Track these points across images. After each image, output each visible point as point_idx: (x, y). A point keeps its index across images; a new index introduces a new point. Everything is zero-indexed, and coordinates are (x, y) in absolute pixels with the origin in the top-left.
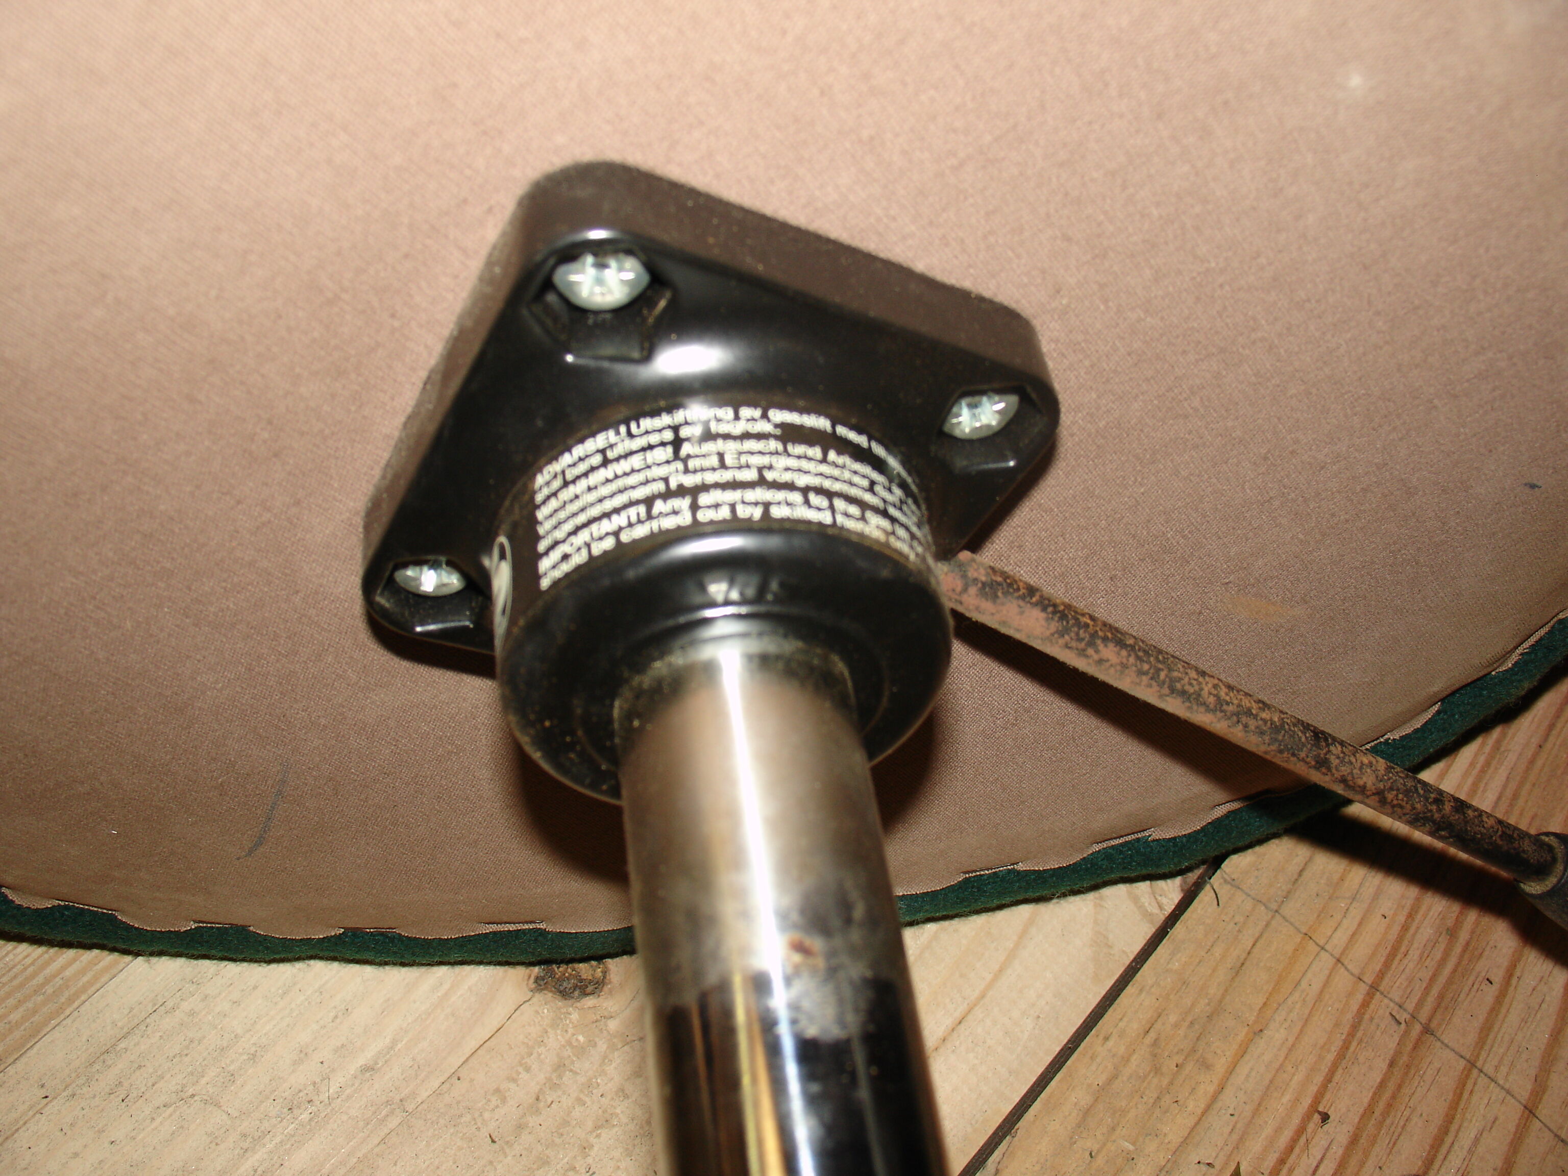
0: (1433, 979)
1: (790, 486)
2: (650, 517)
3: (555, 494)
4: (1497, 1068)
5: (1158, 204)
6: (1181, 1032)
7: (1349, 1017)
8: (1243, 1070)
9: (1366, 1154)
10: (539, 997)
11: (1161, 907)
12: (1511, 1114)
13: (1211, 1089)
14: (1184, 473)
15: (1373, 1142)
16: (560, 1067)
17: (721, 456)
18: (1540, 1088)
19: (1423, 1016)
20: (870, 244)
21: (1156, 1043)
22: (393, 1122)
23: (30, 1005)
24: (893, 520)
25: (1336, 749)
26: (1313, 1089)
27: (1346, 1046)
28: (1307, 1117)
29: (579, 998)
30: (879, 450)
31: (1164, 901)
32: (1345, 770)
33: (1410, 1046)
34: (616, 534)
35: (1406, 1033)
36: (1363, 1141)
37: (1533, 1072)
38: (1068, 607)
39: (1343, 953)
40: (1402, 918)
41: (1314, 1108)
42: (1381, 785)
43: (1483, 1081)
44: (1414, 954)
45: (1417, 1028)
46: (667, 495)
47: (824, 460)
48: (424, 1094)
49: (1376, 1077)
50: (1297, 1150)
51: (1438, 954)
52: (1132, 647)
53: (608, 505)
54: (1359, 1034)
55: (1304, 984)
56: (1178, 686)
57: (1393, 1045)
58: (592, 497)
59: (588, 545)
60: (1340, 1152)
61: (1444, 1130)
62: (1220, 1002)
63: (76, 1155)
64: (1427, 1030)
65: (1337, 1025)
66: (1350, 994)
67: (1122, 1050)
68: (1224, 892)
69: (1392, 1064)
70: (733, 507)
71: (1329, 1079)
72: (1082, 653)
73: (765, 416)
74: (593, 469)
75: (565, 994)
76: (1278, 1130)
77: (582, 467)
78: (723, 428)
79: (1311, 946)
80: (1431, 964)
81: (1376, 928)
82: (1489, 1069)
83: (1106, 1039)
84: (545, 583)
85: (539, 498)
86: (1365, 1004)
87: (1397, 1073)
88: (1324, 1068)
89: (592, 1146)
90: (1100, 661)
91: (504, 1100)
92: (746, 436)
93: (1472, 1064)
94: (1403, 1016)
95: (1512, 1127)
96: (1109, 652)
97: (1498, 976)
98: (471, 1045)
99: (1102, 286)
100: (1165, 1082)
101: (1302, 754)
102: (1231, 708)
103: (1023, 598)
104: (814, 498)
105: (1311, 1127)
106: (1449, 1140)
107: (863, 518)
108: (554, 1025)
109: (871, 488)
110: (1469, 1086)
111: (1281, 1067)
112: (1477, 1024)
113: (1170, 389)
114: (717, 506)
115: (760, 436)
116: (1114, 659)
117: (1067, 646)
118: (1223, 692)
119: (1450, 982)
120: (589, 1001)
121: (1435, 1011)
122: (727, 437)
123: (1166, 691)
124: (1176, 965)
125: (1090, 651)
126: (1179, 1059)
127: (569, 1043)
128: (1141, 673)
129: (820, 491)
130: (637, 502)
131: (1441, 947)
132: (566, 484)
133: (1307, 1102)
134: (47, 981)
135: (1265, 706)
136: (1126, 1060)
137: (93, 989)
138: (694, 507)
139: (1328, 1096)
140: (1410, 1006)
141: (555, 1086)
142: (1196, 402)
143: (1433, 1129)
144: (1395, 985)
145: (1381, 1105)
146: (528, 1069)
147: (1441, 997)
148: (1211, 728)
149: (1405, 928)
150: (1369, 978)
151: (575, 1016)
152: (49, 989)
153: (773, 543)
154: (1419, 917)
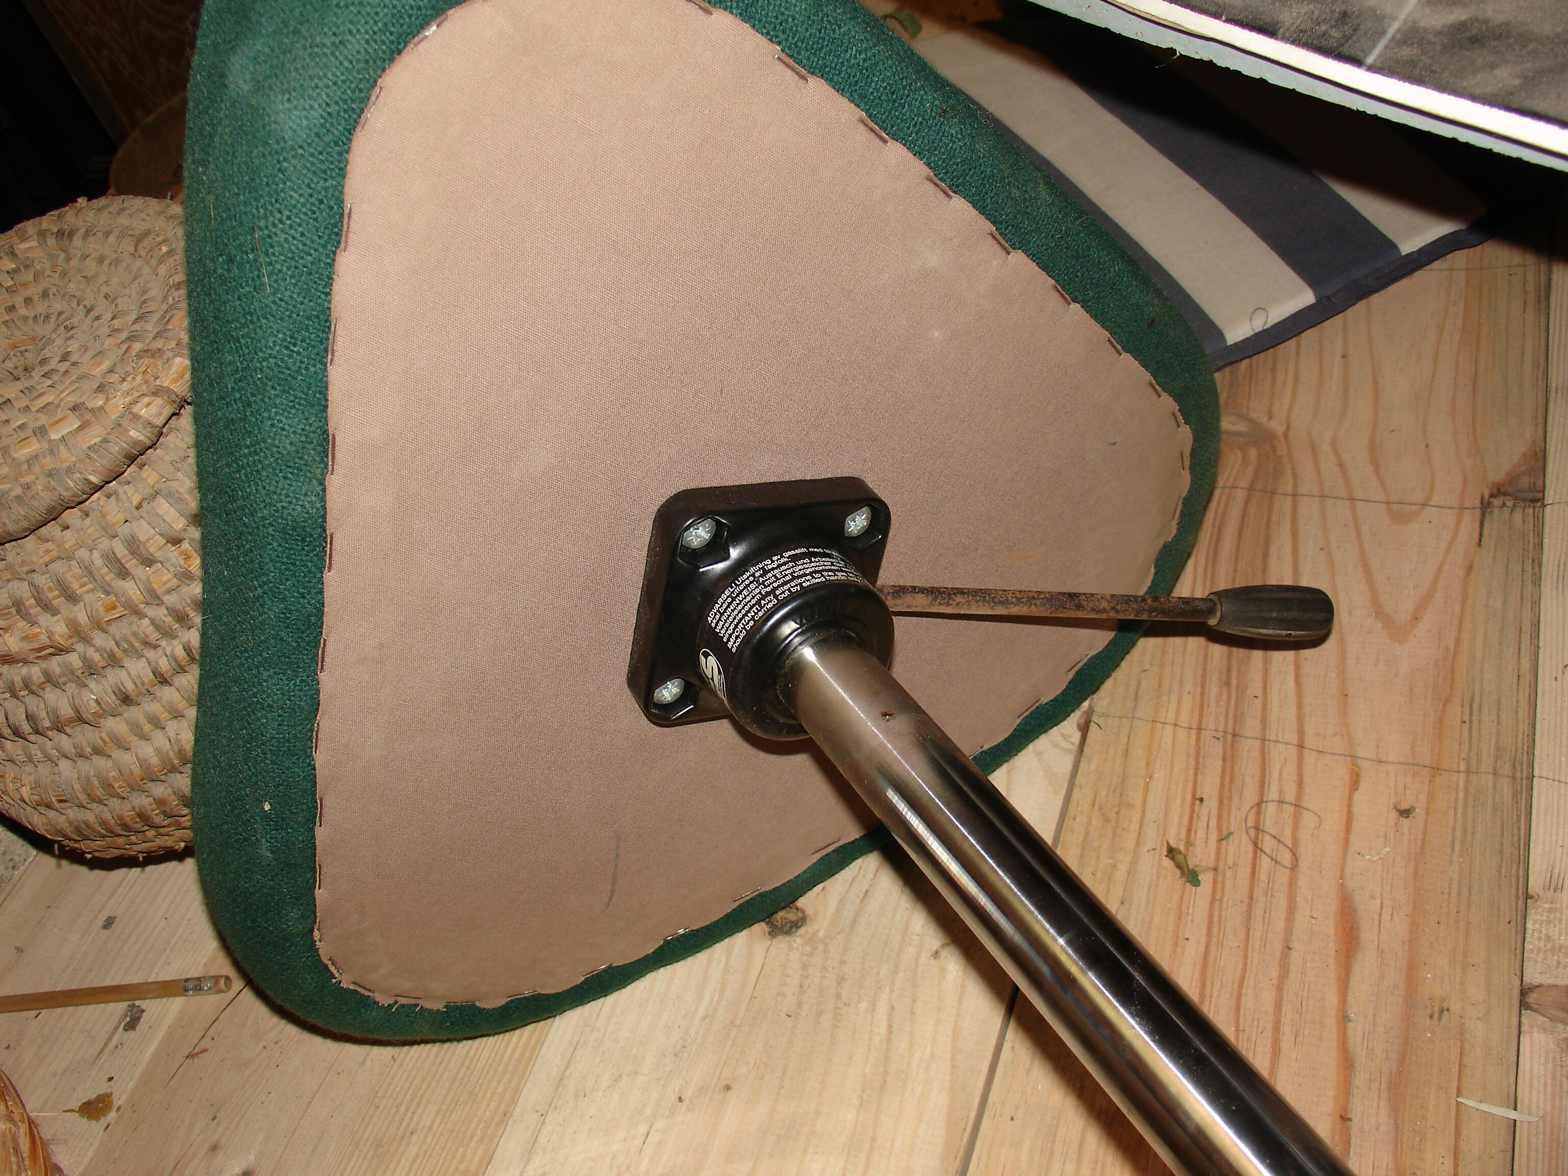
0: (1227, 711)
1: (805, 575)
2: (762, 608)
3: (720, 619)
4: (1277, 735)
5: (887, 412)
6: (1111, 797)
7: (1193, 749)
8: (1150, 799)
9: (1229, 806)
10: (775, 941)
11: (1072, 743)
12: (1292, 752)
13: (1139, 815)
14: (955, 511)
15: (1230, 799)
16: (805, 967)
17: (775, 576)
18: (1301, 733)
19: (1230, 729)
20: (786, 478)
21: (1100, 808)
22: (733, 1034)
23: (505, 1080)
24: (846, 572)
25: (1083, 597)
26: (1190, 790)
27: (1197, 763)
28: (1193, 804)
29: (796, 932)
30: (828, 551)
31: (1072, 740)
32: (1091, 605)
33: (1229, 747)
34: (753, 618)
35: (1225, 741)
36: (1225, 801)
37: (1294, 728)
38: (933, 588)
39: (1176, 720)
40: (1199, 689)
41: (1194, 798)
42: (1112, 604)
43: (1272, 744)
44: (1213, 703)
45: (1229, 737)
46: (763, 597)
47: (811, 562)
48: (741, 1014)
49: (1219, 769)
50: (1194, 822)
51: (1225, 697)
52: (968, 592)
53: (743, 612)
54: (1201, 754)
55: (1163, 745)
56: (996, 600)
57: (1220, 751)
58: (736, 612)
59: (744, 628)
60: (1216, 812)
61: (1263, 776)
62: (1124, 773)
63: (575, 1132)
64: (1235, 735)
65: (1188, 755)
66: (1189, 737)
67: (1085, 820)
68: (1101, 722)
69: (1224, 760)
70: (789, 590)
71: (1195, 782)
72: (948, 604)
73: (782, 557)
74: (730, 604)
75: (788, 933)
76: (1181, 817)
77: (725, 606)
78: (770, 567)
79: (1159, 725)
80: (1223, 704)
81: (1187, 701)
82: (1273, 738)
83: (1074, 818)
84: (734, 650)
85: (713, 625)
86: (1198, 739)
87: (1229, 764)
88: (1191, 778)
89: (841, 994)
90: (958, 604)
91: (784, 996)
92: (779, 566)
93: (1263, 740)
94: (1219, 735)
95: (1295, 758)
96: (959, 598)
97: (1259, 693)
98: (752, 980)
99: (881, 452)
100: (1114, 823)
101: (1068, 606)
102: (1024, 600)
103: (912, 592)
104: (816, 576)
105: (1196, 808)
106: (1267, 779)
107: (835, 575)
108: (791, 950)
109: (832, 564)
110: (1266, 750)
111: (1169, 789)
112: (1258, 720)
113: (929, 478)
114: (783, 592)
115: (785, 564)
116: (963, 601)
117: (940, 604)
118: (1018, 595)
119: (1237, 707)
120: (802, 930)
121: (1235, 724)
122: (773, 569)
123: (992, 604)
124: (1093, 768)
125: (951, 602)
126: (1116, 810)
127: (803, 954)
128: (977, 602)
129: (816, 572)
130: (754, 605)
131: (1225, 693)
132: (722, 614)
133: (1189, 798)
134: (507, 1065)
135: (1040, 593)
136: (1089, 823)
137: (535, 1056)
138: (776, 597)
139: (1198, 790)
140: (1221, 728)
141: (806, 977)
142: (942, 478)
143: (1257, 778)
144: (1210, 722)
145: (1227, 781)
146: (789, 976)
147: (1235, 716)
148: (1019, 613)
149: (1202, 693)
150: (1195, 726)
151: (799, 941)
152: (511, 1068)
153: (810, 597)
154: (1207, 684)
